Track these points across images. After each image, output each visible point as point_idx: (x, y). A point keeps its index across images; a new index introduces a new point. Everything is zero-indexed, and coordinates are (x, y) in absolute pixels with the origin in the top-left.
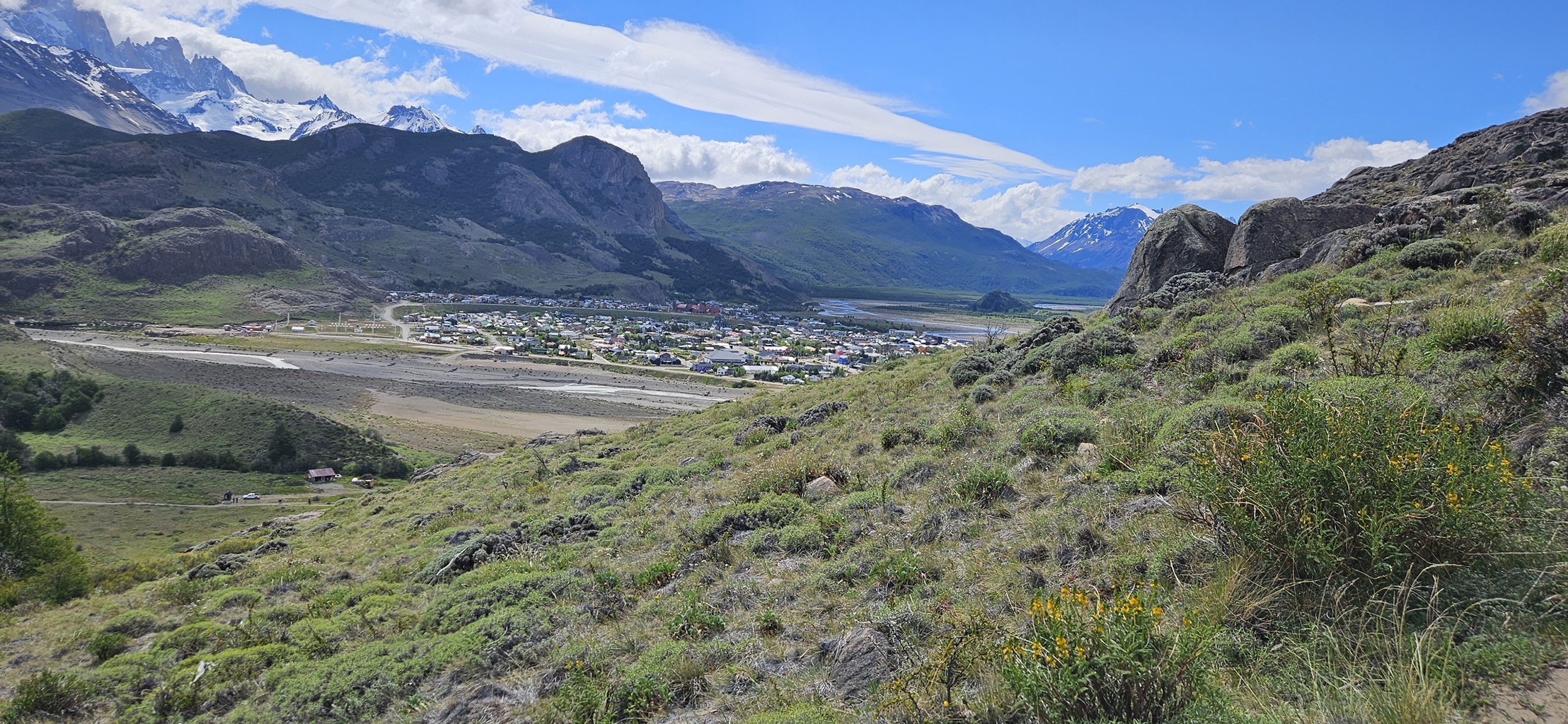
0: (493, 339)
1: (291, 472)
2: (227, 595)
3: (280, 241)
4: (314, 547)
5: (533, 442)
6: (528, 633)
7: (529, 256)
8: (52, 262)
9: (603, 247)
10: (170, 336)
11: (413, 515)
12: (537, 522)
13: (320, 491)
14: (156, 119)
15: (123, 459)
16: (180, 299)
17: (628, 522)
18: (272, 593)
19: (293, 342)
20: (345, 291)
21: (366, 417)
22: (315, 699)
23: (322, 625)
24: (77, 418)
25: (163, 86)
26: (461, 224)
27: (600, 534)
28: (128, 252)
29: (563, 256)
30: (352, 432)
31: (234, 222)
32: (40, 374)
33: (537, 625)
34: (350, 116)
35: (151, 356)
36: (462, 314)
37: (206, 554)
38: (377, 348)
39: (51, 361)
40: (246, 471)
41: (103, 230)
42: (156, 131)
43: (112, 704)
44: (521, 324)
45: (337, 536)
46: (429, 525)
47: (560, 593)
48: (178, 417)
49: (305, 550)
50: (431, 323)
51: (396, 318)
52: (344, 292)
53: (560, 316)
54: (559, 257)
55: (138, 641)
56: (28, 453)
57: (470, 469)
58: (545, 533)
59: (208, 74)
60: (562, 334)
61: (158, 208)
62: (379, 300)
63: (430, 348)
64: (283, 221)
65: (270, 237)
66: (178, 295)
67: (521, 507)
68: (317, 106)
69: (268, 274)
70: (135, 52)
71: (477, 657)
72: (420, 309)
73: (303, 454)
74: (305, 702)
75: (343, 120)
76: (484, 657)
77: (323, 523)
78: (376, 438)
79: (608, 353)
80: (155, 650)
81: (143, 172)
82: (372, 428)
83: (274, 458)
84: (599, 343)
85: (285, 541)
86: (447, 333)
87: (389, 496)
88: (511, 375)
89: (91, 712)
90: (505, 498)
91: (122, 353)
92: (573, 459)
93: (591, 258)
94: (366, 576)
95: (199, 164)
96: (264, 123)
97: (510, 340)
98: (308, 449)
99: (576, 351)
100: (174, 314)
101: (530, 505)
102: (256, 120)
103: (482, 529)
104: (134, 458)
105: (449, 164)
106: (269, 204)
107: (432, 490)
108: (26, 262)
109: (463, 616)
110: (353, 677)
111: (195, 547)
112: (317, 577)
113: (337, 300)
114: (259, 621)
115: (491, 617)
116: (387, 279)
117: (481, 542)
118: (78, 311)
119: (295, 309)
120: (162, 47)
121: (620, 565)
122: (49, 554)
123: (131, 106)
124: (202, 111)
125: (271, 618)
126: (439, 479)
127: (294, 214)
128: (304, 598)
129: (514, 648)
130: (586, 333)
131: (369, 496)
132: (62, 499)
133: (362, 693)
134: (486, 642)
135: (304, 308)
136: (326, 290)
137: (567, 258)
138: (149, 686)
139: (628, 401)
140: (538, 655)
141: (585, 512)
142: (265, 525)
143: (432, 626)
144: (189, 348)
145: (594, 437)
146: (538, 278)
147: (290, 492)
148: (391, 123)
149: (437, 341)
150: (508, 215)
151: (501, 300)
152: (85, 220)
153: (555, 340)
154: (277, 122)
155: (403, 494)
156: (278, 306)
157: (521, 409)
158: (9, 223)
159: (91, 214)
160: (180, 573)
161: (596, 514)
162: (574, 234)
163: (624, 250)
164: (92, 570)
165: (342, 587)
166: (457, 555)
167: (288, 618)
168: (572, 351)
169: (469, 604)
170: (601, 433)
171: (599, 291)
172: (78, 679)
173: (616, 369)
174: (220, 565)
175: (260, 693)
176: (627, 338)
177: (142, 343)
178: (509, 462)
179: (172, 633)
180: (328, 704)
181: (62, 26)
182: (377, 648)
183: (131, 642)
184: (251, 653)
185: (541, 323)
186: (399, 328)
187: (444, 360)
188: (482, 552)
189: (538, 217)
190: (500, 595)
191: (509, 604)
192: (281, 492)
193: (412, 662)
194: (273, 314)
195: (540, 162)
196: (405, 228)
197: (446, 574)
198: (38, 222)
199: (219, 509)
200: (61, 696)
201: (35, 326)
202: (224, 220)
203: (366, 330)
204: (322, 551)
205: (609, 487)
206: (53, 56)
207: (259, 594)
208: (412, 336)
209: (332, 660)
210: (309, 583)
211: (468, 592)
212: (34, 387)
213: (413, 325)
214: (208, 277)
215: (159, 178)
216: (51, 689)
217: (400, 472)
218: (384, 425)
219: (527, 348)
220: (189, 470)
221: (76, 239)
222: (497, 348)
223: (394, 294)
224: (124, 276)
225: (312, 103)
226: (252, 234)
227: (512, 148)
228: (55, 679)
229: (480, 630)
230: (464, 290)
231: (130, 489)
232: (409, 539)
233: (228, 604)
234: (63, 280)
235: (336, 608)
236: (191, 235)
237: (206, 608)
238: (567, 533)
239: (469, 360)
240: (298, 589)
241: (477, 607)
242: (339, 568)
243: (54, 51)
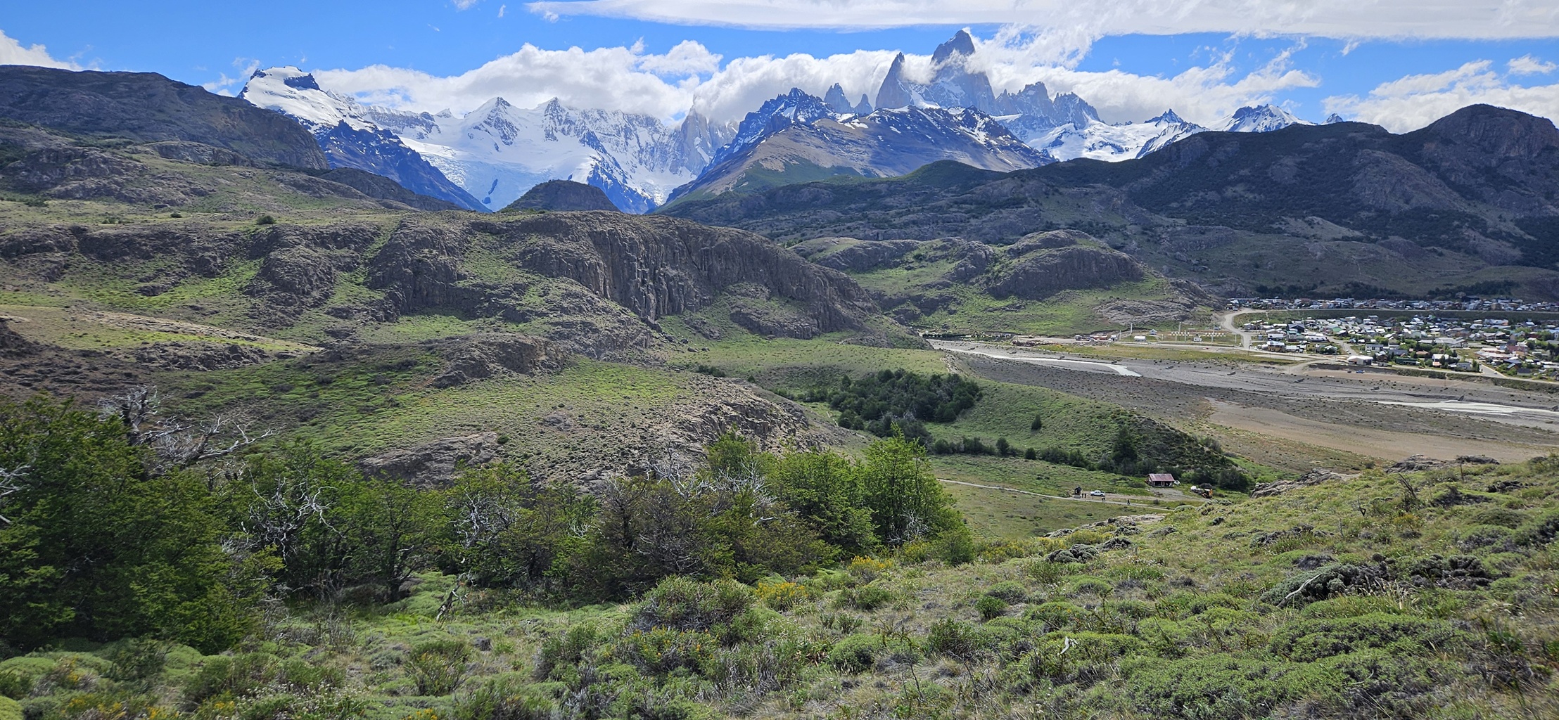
0: (1346, 347)
1: (1133, 474)
2: (1082, 581)
3: (1125, 256)
4: (1155, 549)
5: (1398, 465)
6: (1400, 683)
7: (1394, 253)
8: (948, 286)
9: (1497, 235)
10: (1032, 345)
11: (1256, 531)
12: (1407, 559)
13: (1160, 495)
14: (1025, 156)
15: (997, 450)
16: (1039, 313)
17: (1534, 574)
18: (1121, 586)
19: (1135, 351)
20: (1186, 300)
21: (1205, 426)
22: (1167, 696)
23: (1169, 626)
24: (964, 413)
25: (1031, 127)
26: (1310, 223)
27: (1494, 584)
28: (1001, 274)
29: (1439, 249)
30: (1190, 440)
31: (1084, 241)
32: (939, 377)
33: (1410, 676)
34: (1194, 126)
35: (1017, 363)
36: (1309, 320)
37: (1061, 541)
38: (1216, 357)
39: (946, 366)
40: (1093, 469)
41: (984, 256)
42: (1024, 167)
43: (996, 658)
44: (1382, 331)
45: (1178, 542)
46: (1274, 544)
47: (1440, 644)
48: (1038, 418)
49: (1148, 550)
50: (1275, 332)
51: (1237, 326)
52: (1184, 302)
53: (1435, 321)
54: (1435, 251)
55: (1013, 608)
56: (931, 440)
57: (1319, 490)
58: (1418, 573)
59: (1067, 109)
60: (1437, 341)
61: (1025, 234)
62: (1218, 309)
63: (1272, 356)
64: (1128, 236)
65: (1116, 252)
66: (1038, 308)
67: (1384, 539)
68: (1162, 121)
69: (1114, 287)
70: (1011, 101)
71: (1338, 695)
72: (1262, 317)
73: (1143, 458)
74: (1158, 696)
75: (1187, 131)
76: (1346, 696)
77: (1163, 527)
78: (1214, 448)
79: (1502, 365)
80: (1026, 618)
81: (1014, 204)
82: (1210, 437)
83: (1118, 459)
84: (1488, 352)
85: (1129, 539)
86: (1292, 341)
87: (1229, 509)
88: (1369, 389)
89: (981, 660)
90: (1364, 526)
91: (996, 360)
92: (1453, 490)
93: (1479, 249)
94: (1209, 587)
95: (1057, 191)
96: (1113, 146)
97: (1368, 349)
98: (1149, 454)
99: (1456, 361)
100: (1034, 326)
101: (1395, 537)
102: (1106, 144)
103: (1336, 557)
104: (1005, 451)
105: (1298, 160)
106: (1115, 222)
107: (1276, 508)
108: (930, 286)
109: (1318, 647)
110: (1203, 684)
111: (1052, 534)
112: (1161, 579)
113: (1178, 309)
114: (1111, 611)
115: (1352, 656)
116: (1227, 286)
117: (1336, 570)
118: (966, 325)
119: (1137, 319)
120: (1031, 93)
121: (1523, 626)
122: (946, 523)
123: (1006, 148)
124: (1061, 143)
125: (1122, 610)
126: (1283, 497)
127: (1139, 228)
128: (1150, 597)
129: (1383, 695)
130: (1471, 340)
131: (1209, 506)
132: (954, 479)
133: (1212, 702)
134: (1348, 680)
135: (1146, 318)
136: (1166, 300)
137: (1445, 251)
138: (1024, 648)
139: (1532, 425)
140: (1413, 709)
141: (1470, 556)
142: (1111, 521)
143: (1285, 649)
144: (1047, 355)
145: (1482, 466)
146: (1406, 277)
147: (1132, 493)
148: (1236, 126)
149: (1281, 350)
150: (1369, 209)
151: (1358, 304)
152: (971, 249)
153: (1427, 349)
154: (1124, 143)
155: (1244, 507)
156: (1121, 317)
157: (1381, 427)
158: (920, 255)
159: (976, 243)
160: (1041, 554)
161: (1488, 560)
162: (1456, 223)
163: (1527, 237)
164: (976, 542)
165: (1187, 593)
166: (1310, 581)
167: (1137, 614)
168: (1451, 362)
169: (1325, 636)
170: (1492, 461)
171: (1489, 290)
172: (972, 631)
173: (1514, 385)
174: (1074, 552)
175: (1116, 678)
176: (1531, 346)
177: (1010, 351)
178: (1367, 486)
179: (1039, 607)
180: (1179, 704)
181: (957, 90)
182: (1226, 661)
183: (1008, 607)
184: (1106, 639)
185: (1408, 330)
186: (1239, 337)
187: (1288, 370)
188: (1337, 581)
189: (1407, 207)
190: (1364, 634)
191: (1373, 645)
192: (1123, 492)
193: (1264, 683)
194: (1118, 324)
195: (1410, 144)
196: (1248, 233)
197: (1297, 599)
198: (939, 253)
199: (1070, 502)
200: (959, 641)
201: (937, 337)
202: (1077, 240)
203: (1204, 339)
204: (1164, 554)
205: (1505, 529)
206: (951, 116)
207: (1109, 587)
208: (1254, 344)
209: (1181, 662)
210: (1154, 583)
211: (1324, 622)
212: (934, 387)
213: (1254, 333)
214: (1062, 292)
215: (1026, 207)
216: (953, 634)
217: (1240, 484)
218: (1223, 436)
219: (1390, 357)
220: (1047, 464)
221: (965, 265)
222: (1352, 357)
223: (1235, 301)
224: (998, 294)
225: (1157, 120)
226: (1100, 251)
227: (1375, 134)
228: (956, 627)
229: (1340, 667)
230: (1310, 294)
231: (1002, 476)
232: (1252, 555)
233: (1082, 589)
234: (955, 299)
235: (1181, 613)
236: (1050, 256)
237: (1065, 590)
238: (1446, 576)
239: (1318, 370)
240: (1145, 587)
241: (1336, 641)
242: (1182, 574)
243: (952, 112)
